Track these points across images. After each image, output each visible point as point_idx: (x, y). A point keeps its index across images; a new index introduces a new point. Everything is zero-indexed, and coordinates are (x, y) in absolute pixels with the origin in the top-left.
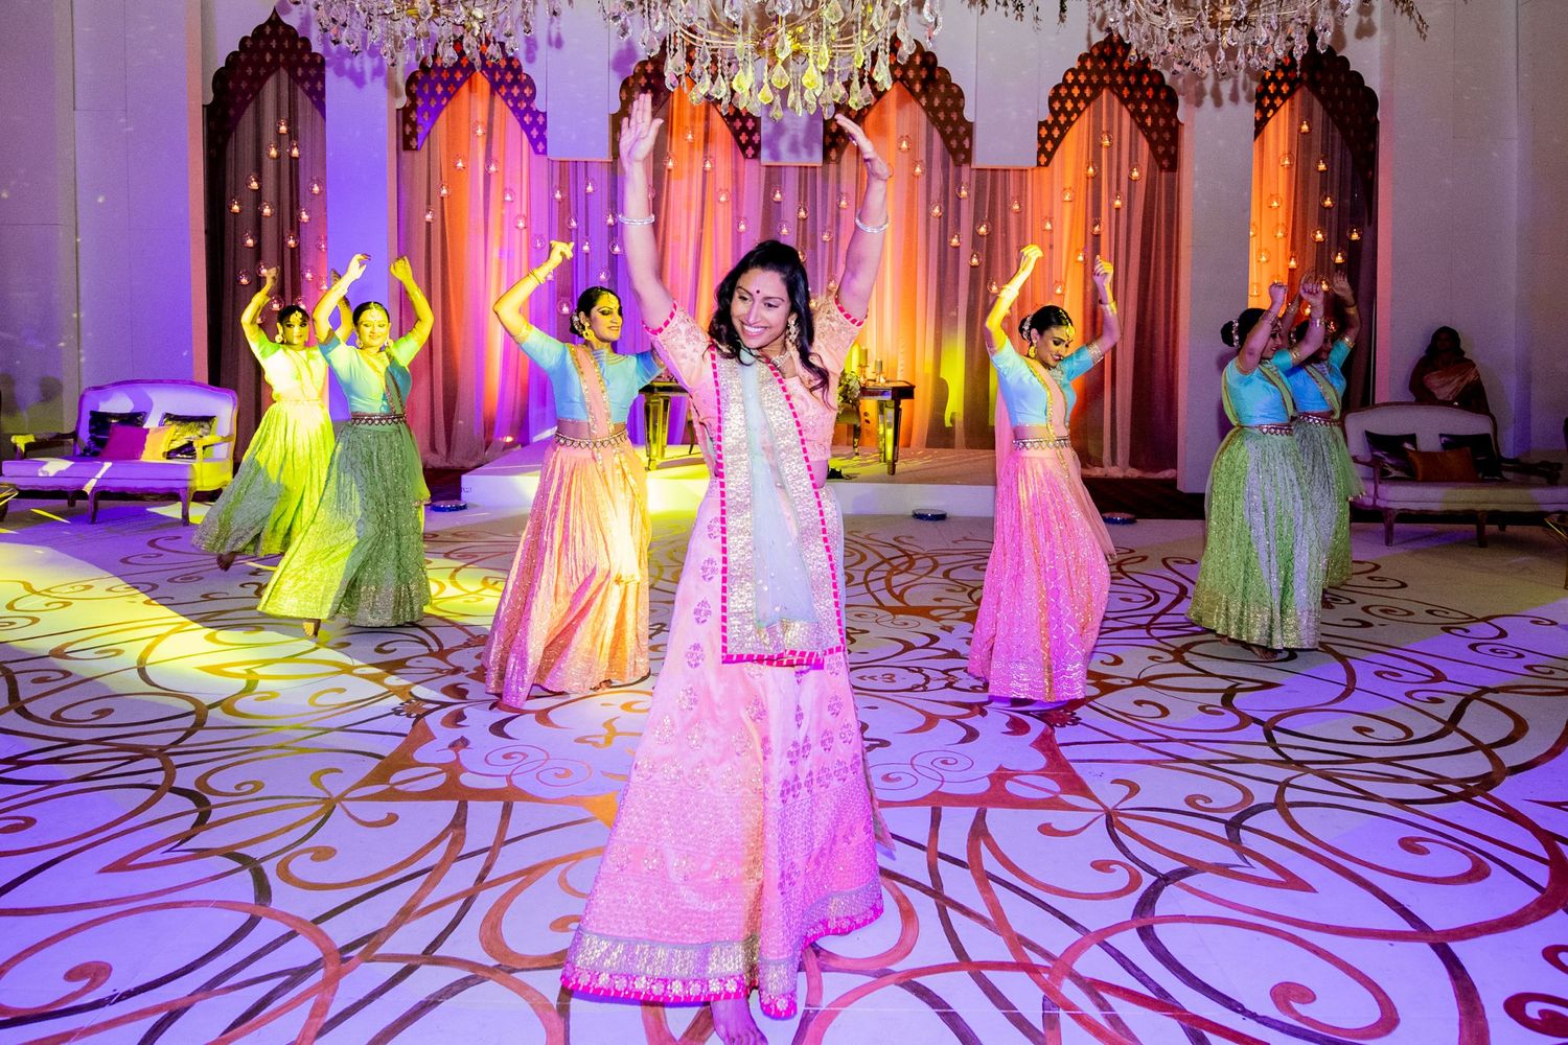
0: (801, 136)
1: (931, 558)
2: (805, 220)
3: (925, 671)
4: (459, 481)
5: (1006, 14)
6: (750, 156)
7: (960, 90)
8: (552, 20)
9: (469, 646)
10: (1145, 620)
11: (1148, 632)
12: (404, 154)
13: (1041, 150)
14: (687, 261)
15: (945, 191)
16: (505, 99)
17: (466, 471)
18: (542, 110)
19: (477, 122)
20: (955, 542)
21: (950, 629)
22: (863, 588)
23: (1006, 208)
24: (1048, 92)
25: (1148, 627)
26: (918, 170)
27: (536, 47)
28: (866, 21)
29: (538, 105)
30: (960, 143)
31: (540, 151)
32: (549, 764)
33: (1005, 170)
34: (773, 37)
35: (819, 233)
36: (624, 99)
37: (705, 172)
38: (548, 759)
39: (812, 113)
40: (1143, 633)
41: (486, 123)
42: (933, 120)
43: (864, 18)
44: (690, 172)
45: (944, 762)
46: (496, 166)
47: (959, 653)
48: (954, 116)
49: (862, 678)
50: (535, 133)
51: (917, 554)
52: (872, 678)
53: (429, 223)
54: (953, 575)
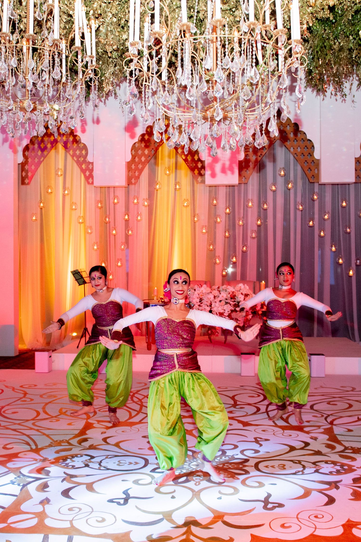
0: (227, 163)
2: (229, 214)
3: (303, 463)
5: (336, 100)
6: (200, 181)
7: (312, 143)
8: (94, 110)
9: (52, 446)
12: (21, 186)
14: (167, 237)
15: (304, 197)
16: (72, 156)
18: (91, 161)
19: (58, 169)
20: (316, 389)
21: (315, 439)
22: (265, 415)
26: (290, 186)
27: (86, 123)
28: (263, 99)
29: (89, 159)
31: (91, 182)
32: (93, 514)
33: (338, 185)
34: (212, 109)
35: (237, 222)
36: (133, 154)
38: (93, 511)
39: (234, 151)
41: (63, 169)
42: (297, 159)
43: (262, 97)
44: (168, 191)
45: (316, 517)
46: (68, 191)
48: (309, 157)
49: (267, 467)
50: (87, 173)
52: (273, 467)
54: (315, 407)
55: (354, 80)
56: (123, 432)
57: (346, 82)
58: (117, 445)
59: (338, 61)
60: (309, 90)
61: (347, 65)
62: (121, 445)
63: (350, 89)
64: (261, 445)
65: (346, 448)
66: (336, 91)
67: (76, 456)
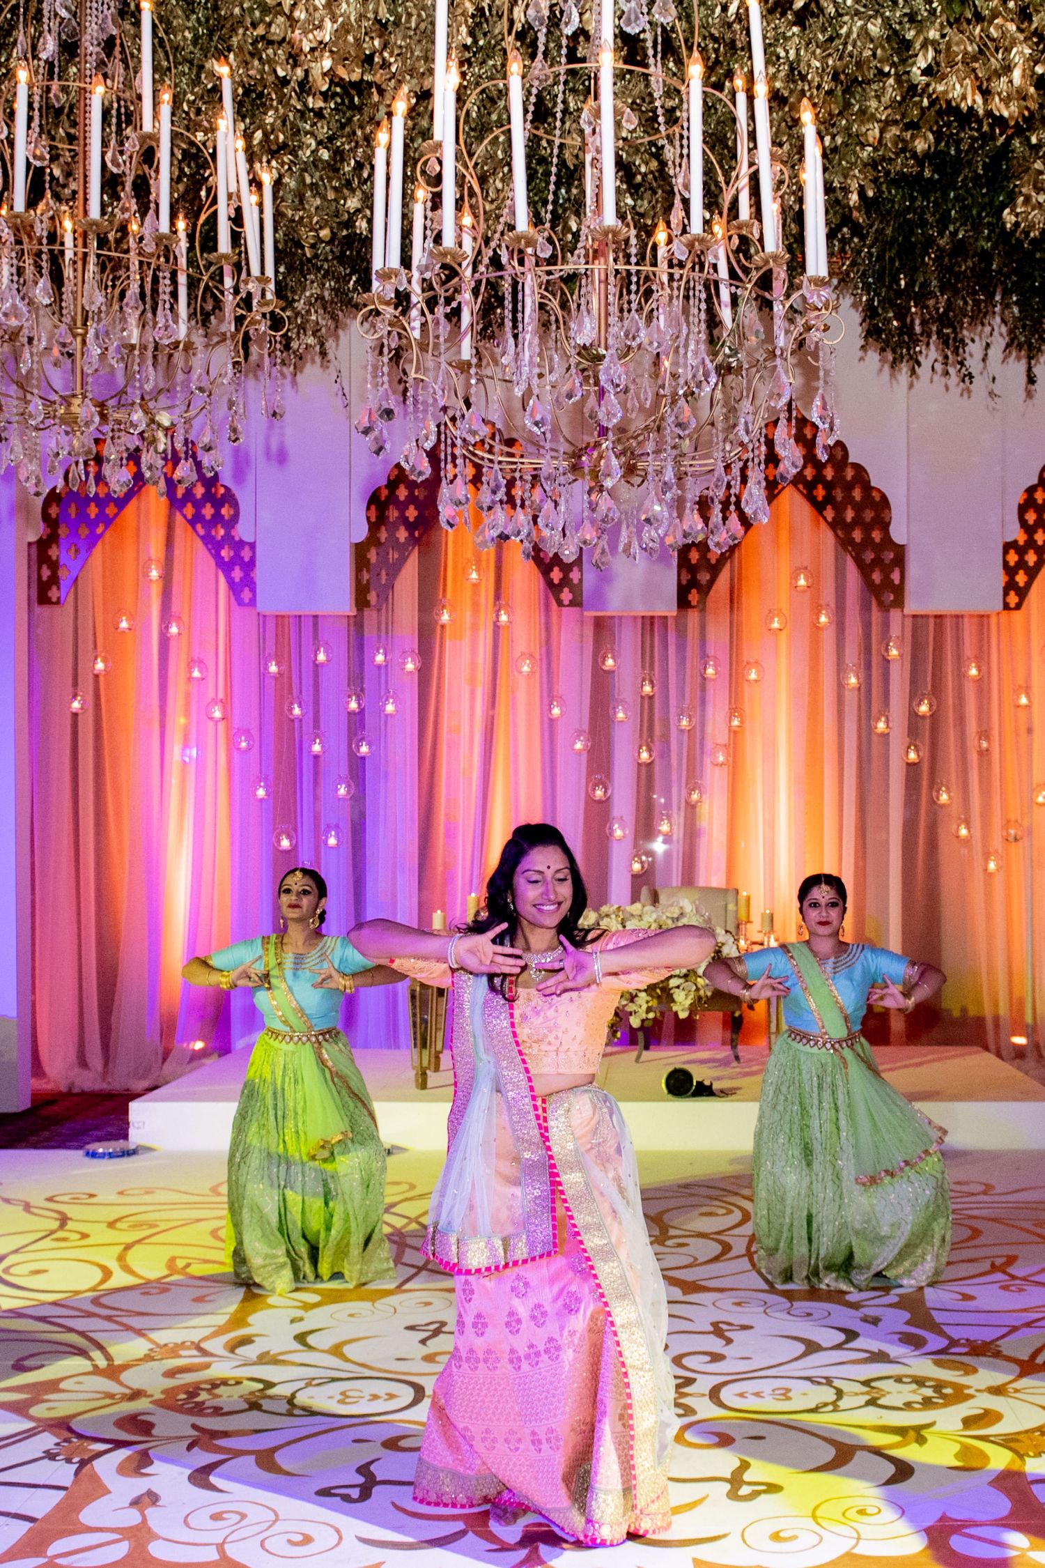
2: (651, 698)
3: (837, 1383)
4: (126, 1112)
5: (947, 388)
6: (566, 602)
7: (884, 499)
9: (153, 1359)
12: (38, 610)
13: (1010, 586)
14: (471, 762)
15: (867, 650)
16: (192, 522)
17: (135, 1096)
18: (248, 538)
19: (150, 560)
21: (875, 1321)
22: (745, 1264)
23: (961, 675)
24: (1018, 497)
26: (823, 619)
29: (243, 531)
30: (887, 579)
32: (279, 1527)
33: (957, 617)
35: (673, 719)
36: (373, 517)
37: (497, 627)
38: (277, 1519)
41: (162, 560)
42: (845, 543)
44: (475, 627)
45: (862, 1512)
46: (179, 627)
47: (888, 1355)
48: (876, 535)
49: (742, 1395)
50: (237, 574)
52: (757, 1394)
53: (75, 715)
55: (996, 333)
56: (351, 1315)
57: (973, 341)
58: (337, 1350)
59: (949, 280)
60: (873, 356)
61: (975, 293)
62: (347, 1350)
63: (984, 360)
64: (729, 1341)
65: (954, 1343)
66: (946, 364)
67: (224, 1382)
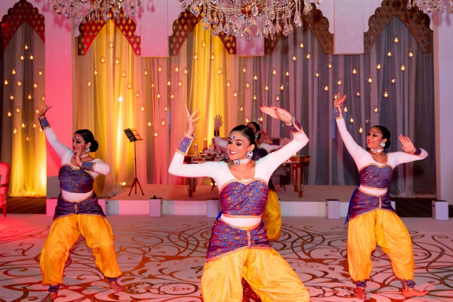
1: (322, 236)
3: (323, 288)
6: (232, 53)
7: (327, 20)
10: (425, 265)
11: (427, 270)
12: (79, 57)
15: (321, 66)
18: (139, 36)
19: (110, 41)
21: (333, 269)
22: (291, 250)
23: (350, 73)
25: (427, 268)
26: (308, 57)
29: (137, 33)
31: (138, 54)
33: (348, 55)
35: (263, 87)
36: (175, 29)
37: (211, 60)
40: (424, 271)
41: (113, 42)
44: (204, 60)
46: (118, 61)
47: (338, 280)
50: (135, 46)
51: (315, 234)
54: (332, 244)
56: (175, 264)
58: (171, 275)
62: (174, 275)
67: (139, 284)
